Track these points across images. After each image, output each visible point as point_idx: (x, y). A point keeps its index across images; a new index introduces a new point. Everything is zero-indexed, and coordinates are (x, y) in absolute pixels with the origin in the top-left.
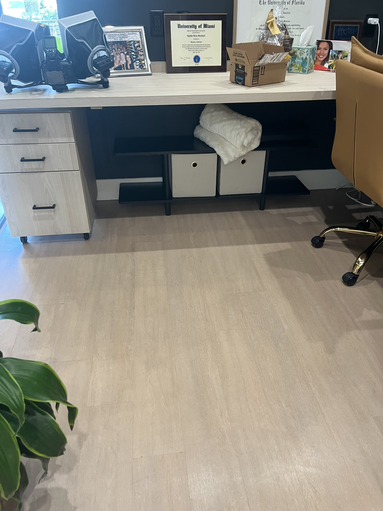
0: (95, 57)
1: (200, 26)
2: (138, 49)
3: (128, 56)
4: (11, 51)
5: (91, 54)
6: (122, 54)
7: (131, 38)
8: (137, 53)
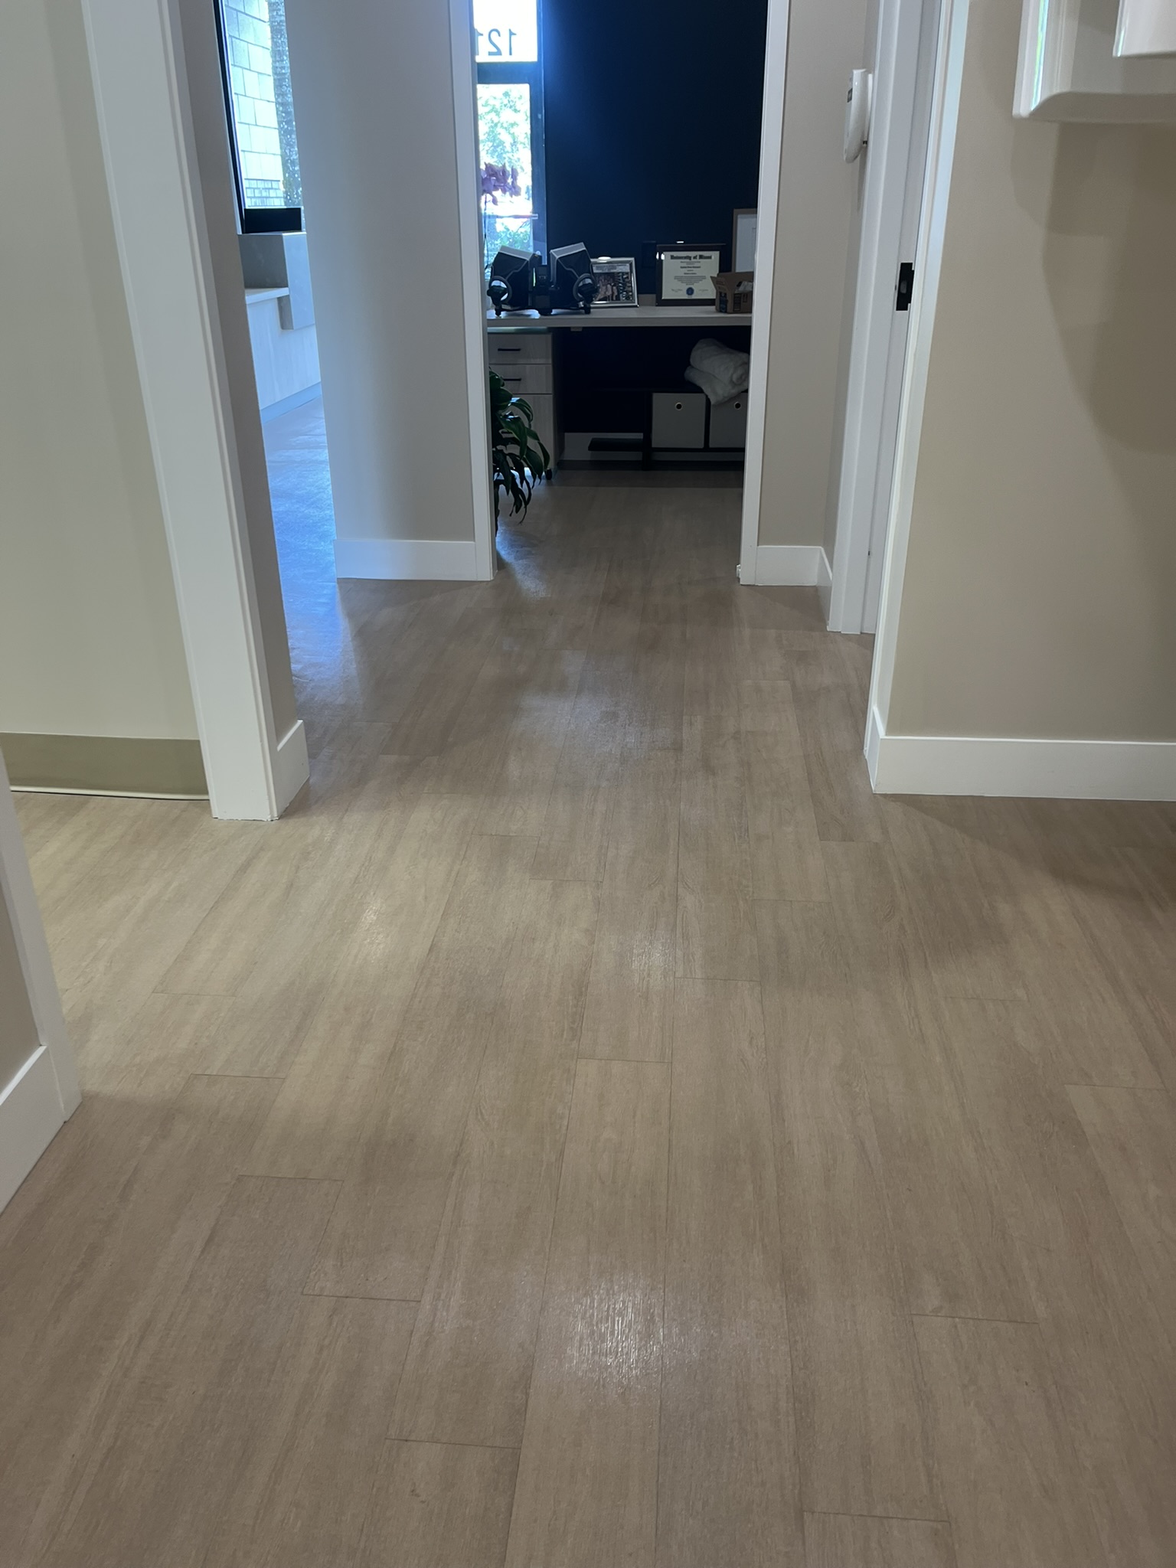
0: (581, 284)
1: (695, 258)
2: (626, 280)
3: (614, 288)
4: (507, 278)
5: (578, 281)
6: (609, 286)
7: (620, 269)
8: (624, 285)
